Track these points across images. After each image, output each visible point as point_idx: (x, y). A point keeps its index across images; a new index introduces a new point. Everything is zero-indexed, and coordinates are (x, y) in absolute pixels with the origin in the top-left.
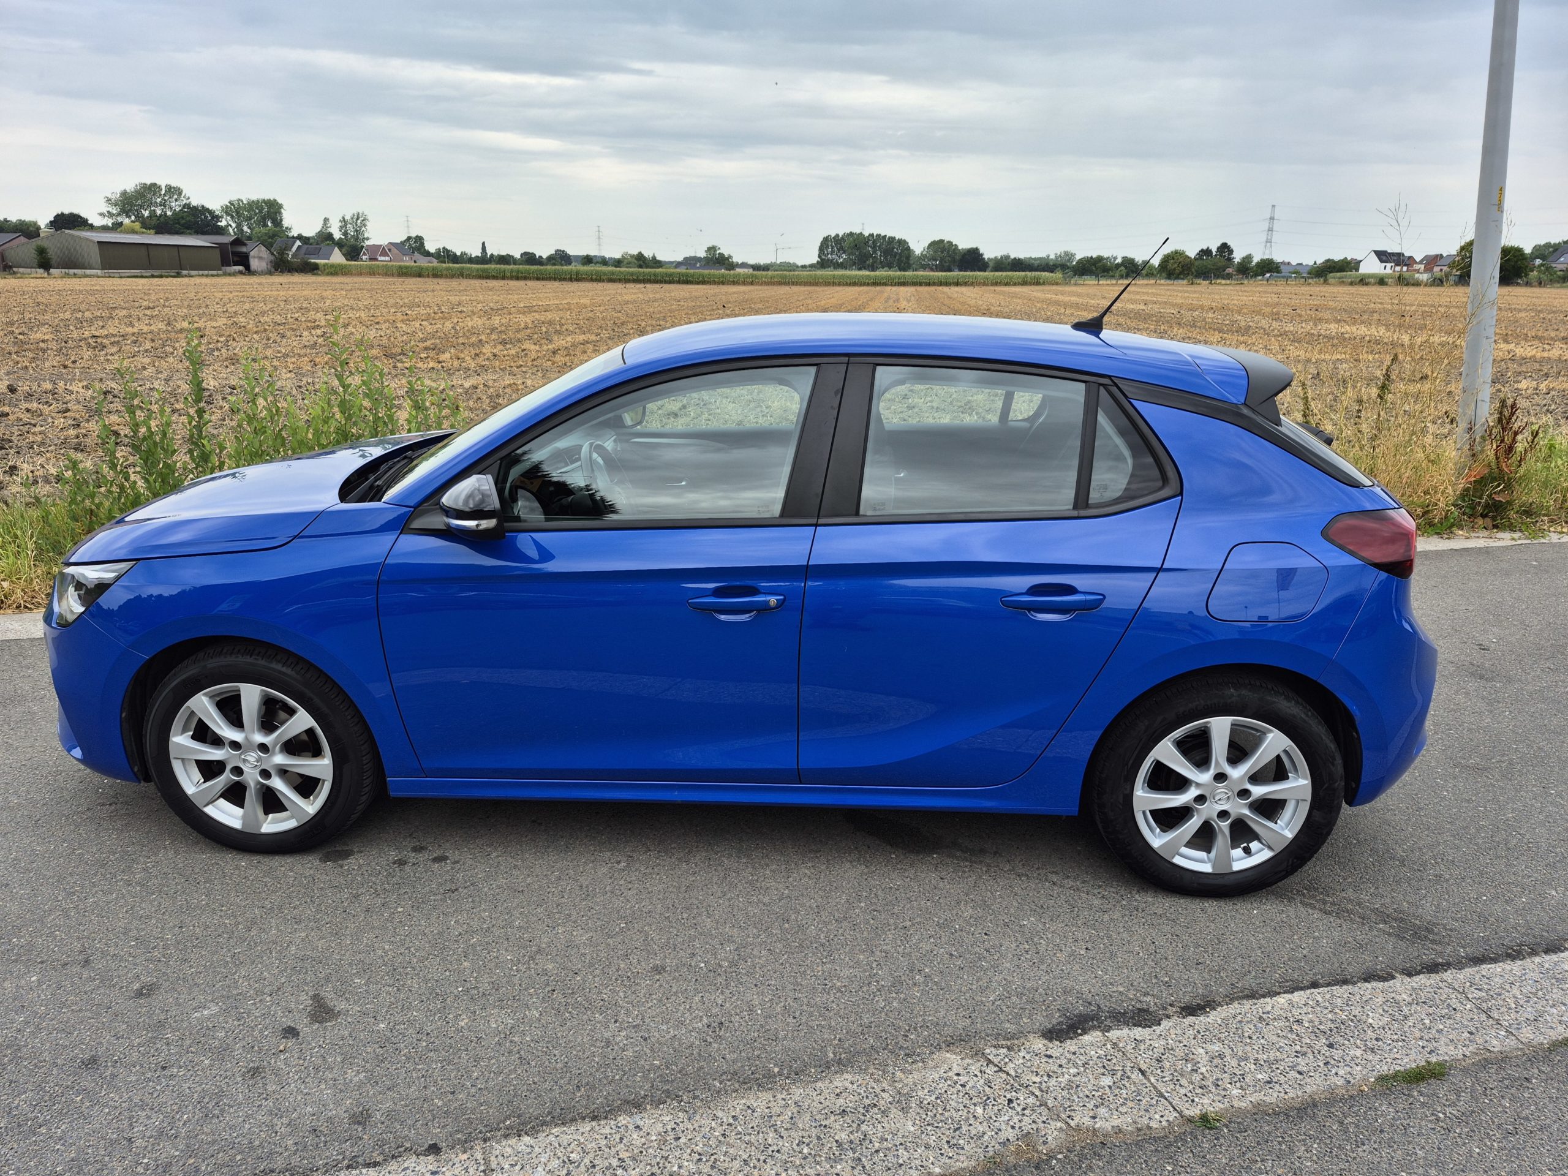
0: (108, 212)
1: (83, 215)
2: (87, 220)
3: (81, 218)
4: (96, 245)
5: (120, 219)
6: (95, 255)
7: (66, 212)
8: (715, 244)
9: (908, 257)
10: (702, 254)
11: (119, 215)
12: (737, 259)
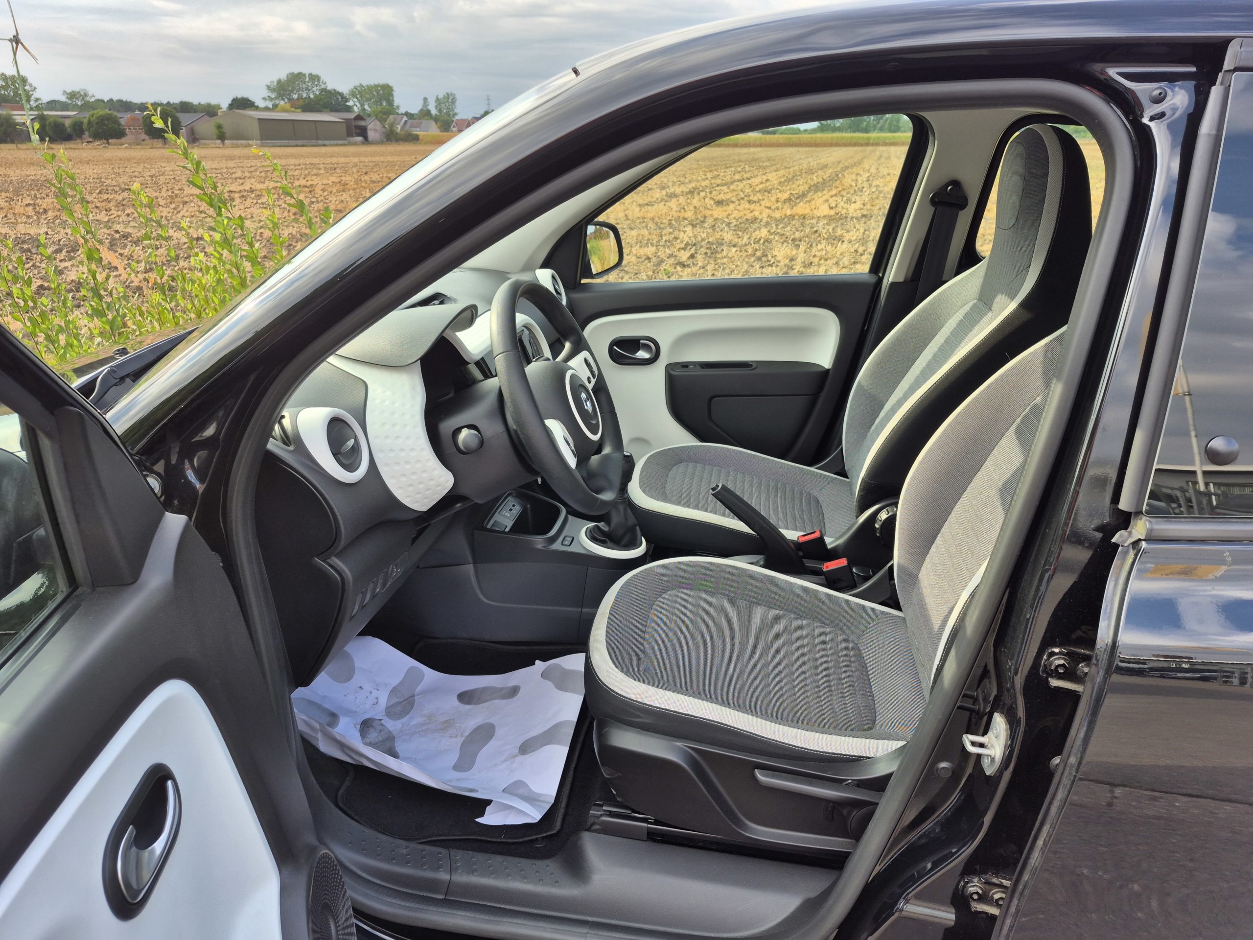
5: (277, 102)
6: (255, 128)
11: (276, 98)
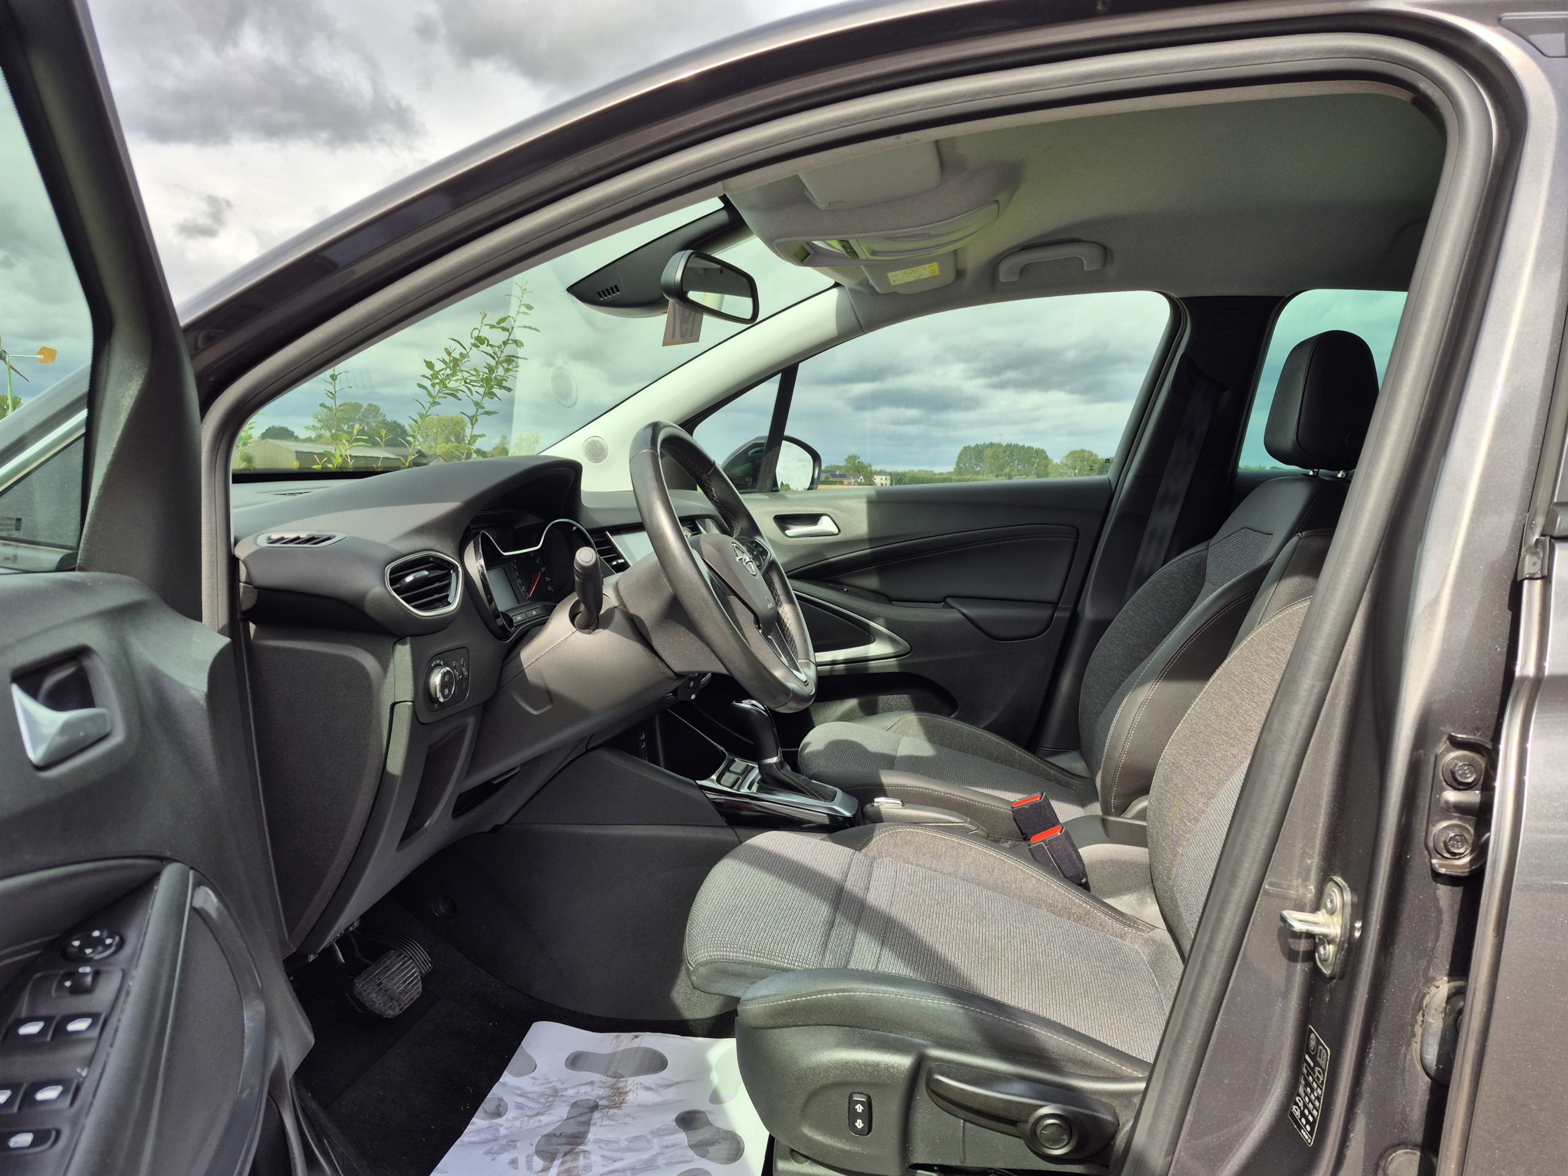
0: (313, 426)
1: (291, 428)
2: (293, 433)
3: (287, 430)
4: (295, 454)
7: (277, 425)
8: (855, 454)
9: (1046, 466)
10: (842, 463)
12: (876, 467)
